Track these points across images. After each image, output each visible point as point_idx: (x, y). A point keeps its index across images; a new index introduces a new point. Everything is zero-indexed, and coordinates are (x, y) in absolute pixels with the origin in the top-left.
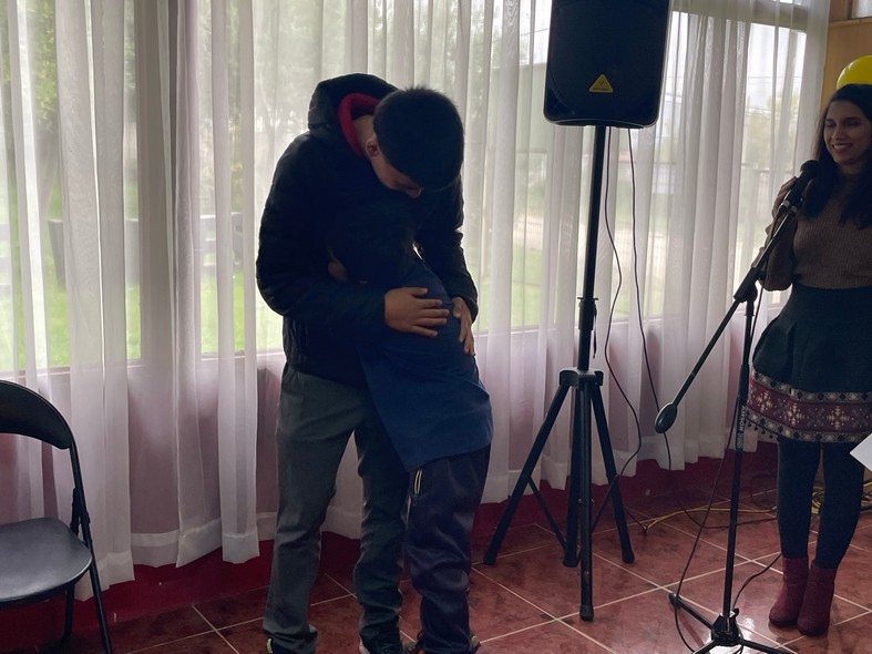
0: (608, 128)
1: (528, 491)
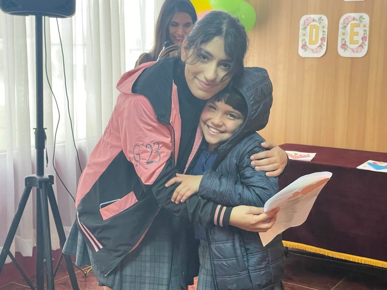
0: (43, 17)
1: (8, 260)
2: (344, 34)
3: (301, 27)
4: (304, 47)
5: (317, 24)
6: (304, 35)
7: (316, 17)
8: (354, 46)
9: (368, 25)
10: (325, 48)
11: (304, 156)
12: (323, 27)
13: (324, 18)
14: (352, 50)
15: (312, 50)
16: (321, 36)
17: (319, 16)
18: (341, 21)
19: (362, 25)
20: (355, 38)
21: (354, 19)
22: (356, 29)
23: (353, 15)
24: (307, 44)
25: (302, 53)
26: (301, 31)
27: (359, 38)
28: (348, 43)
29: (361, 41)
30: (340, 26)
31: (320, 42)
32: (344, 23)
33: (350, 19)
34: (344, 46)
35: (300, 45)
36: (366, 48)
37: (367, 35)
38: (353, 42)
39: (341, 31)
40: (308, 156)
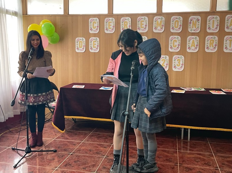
2: (91, 44)
3: (76, 42)
4: (78, 48)
5: (82, 41)
6: (77, 44)
7: (81, 38)
8: (95, 49)
9: (99, 41)
10: (85, 49)
11: (81, 87)
12: (84, 42)
13: (84, 39)
14: (94, 50)
15: (80, 50)
16: (83, 45)
17: (82, 38)
18: (90, 40)
19: (97, 41)
20: (95, 46)
21: (94, 39)
22: (95, 43)
23: (94, 38)
24: (79, 48)
25: (77, 51)
26: (76, 43)
27: (96, 46)
28: (92, 47)
29: (97, 47)
30: (90, 42)
31: (83, 47)
32: (91, 40)
33: (93, 39)
34: (91, 48)
35: (76, 48)
36: (99, 49)
37: (99, 45)
38: (94, 47)
39: (90, 43)
40: (82, 86)
